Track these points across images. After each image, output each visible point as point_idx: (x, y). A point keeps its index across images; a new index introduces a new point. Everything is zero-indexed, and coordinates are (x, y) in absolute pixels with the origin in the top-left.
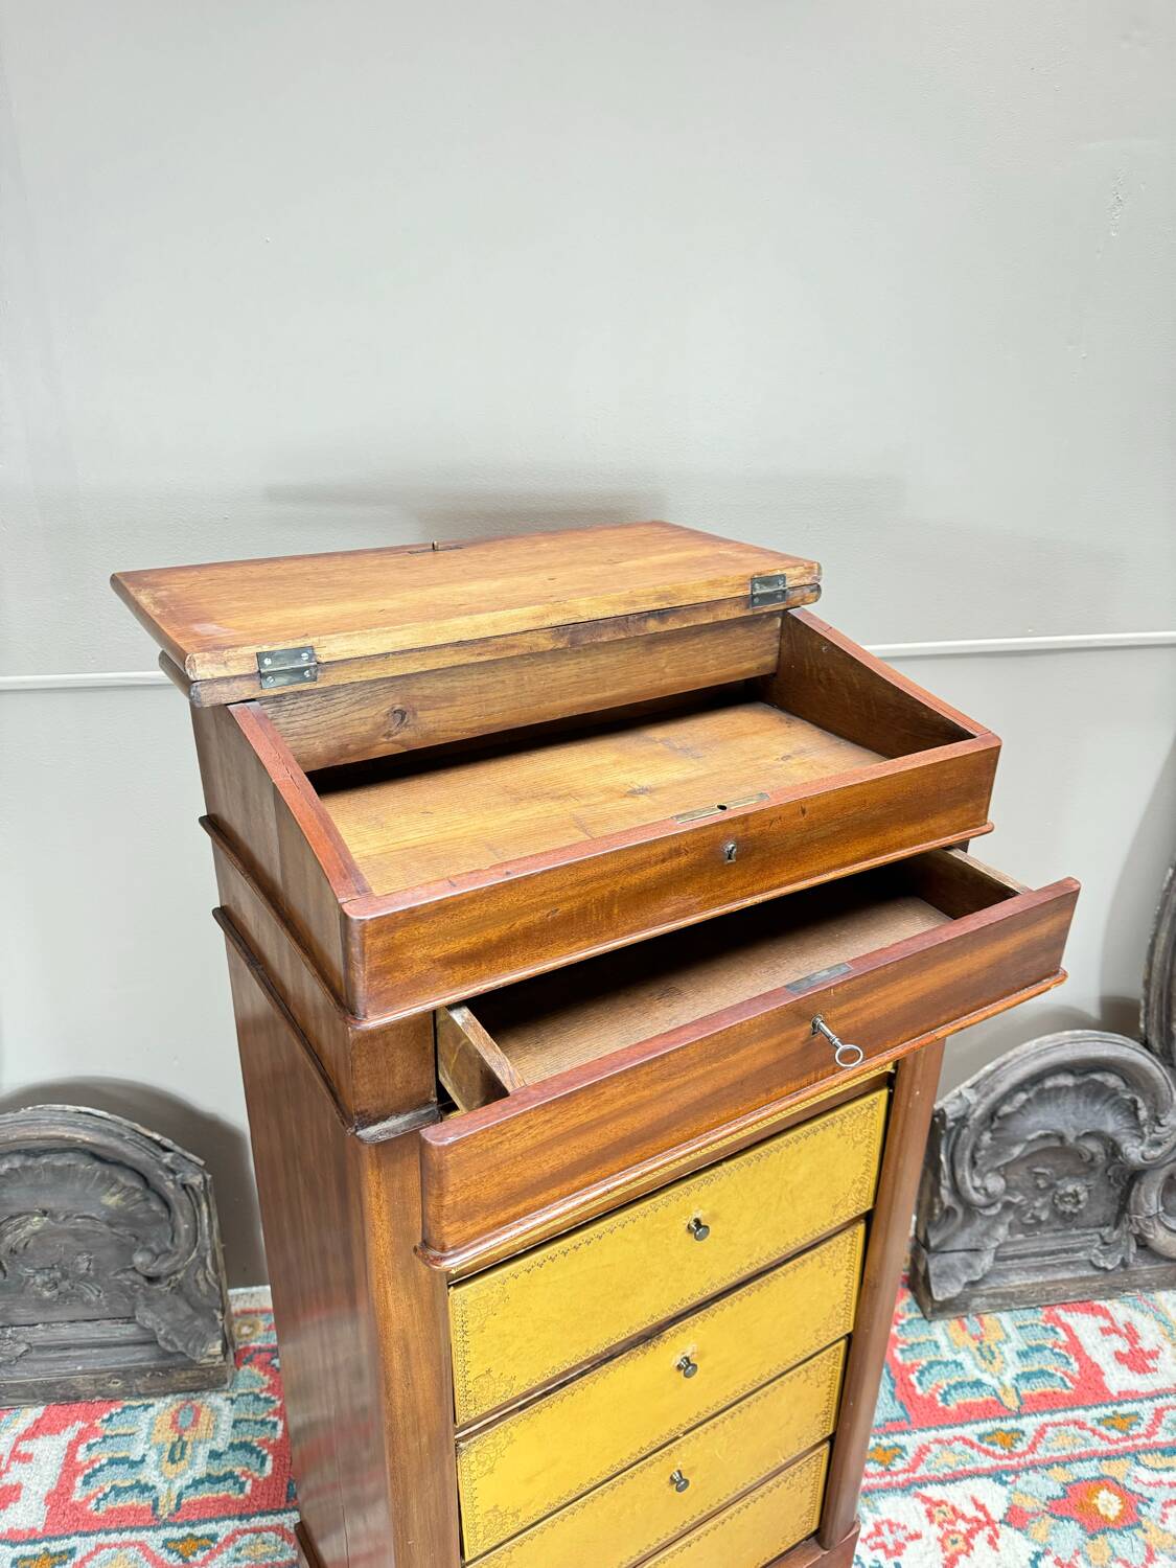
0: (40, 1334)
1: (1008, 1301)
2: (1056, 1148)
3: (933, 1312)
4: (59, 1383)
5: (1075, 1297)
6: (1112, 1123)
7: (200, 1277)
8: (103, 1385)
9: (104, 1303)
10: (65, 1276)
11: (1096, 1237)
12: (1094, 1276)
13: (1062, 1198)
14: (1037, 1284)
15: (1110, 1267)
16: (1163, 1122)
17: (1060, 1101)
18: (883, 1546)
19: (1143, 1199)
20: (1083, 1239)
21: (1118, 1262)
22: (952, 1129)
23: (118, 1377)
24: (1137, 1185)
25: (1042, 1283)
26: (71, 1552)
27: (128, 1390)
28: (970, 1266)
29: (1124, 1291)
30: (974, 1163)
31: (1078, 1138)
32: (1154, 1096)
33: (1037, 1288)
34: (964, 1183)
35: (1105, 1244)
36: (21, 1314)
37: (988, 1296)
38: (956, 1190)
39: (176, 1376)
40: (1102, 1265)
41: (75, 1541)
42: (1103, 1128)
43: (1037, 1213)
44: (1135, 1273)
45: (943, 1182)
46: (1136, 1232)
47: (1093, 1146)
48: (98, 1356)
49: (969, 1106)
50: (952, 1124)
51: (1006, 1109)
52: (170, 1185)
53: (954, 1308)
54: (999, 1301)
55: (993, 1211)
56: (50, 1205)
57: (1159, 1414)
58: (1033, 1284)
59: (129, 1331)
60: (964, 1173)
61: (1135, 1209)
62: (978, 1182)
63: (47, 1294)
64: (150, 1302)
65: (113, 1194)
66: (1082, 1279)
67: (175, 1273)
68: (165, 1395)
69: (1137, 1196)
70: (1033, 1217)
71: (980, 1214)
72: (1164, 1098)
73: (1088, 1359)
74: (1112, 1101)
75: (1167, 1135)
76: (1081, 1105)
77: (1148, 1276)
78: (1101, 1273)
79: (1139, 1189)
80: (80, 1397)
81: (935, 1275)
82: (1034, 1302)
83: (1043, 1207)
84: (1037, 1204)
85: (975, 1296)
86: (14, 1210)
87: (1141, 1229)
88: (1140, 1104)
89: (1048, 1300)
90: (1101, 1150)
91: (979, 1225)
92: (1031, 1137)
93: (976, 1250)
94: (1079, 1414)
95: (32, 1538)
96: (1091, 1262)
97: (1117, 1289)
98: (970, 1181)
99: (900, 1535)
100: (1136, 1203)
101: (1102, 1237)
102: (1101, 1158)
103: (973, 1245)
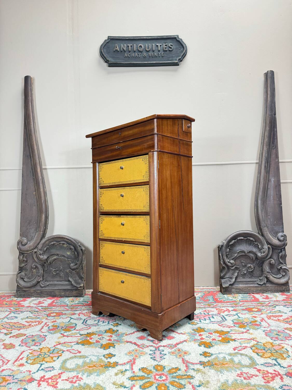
0: (51, 283)
1: (240, 291)
2: (244, 255)
3: (224, 292)
4: (53, 292)
5: (255, 291)
6: (254, 250)
7: (81, 271)
8: (61, 293)
9: (63, 277)
10: (58, 270)
11: (258, 279)
12: (259, 287)
13: (248, 268)
14: (246, 287)
15: (261, 284)
16: (264, 248)
17: (243, 245)
18: (206, 312)
19: (265, 267)
20: (255, 279)
21: (263, 283)
22: (221, 248)
23: (63, 291)
24: (263, 265)
25: (247, 287)
26: (52, 308)
27: (65, 295)
28: (230, 281)
29: (266, 292)
30: (227, 256)
31: (248, 253)
32: (262, 243)
33: (246, 288)
34: (225, 260)
35: (261, 280)
36: (49, 278)
37: (235, 289)
38: (224, 263)
39: (74, 292)
40: (260, 283)
41: (53, 307)
42: (253, 250)
43: (244, 272)
44: (267, 286)
45: (221, 260)
46: (266, 276)
47: (251, 255)
48: (61, 287)
49: (224, 243)
50: (221, 247)
51: (231, 243)
52: (79, 249)
53: (228, 291)
54: (238, 291)
55: (233, 268)
56: (58, 253)
57: (269, 303)
58: (245, 287)
59: (67, 283)
60: (225, 257)
61: (264, 270)
62: (228, 261)
63: (54, 273)
64: (71, 277)
65: (69, 252)
66: (256, 287)
67: (77, 269)
68: (72, 297)
69: (264, 267)
70: (243, 273)
71: (231, 269)
72: (263, 242)
73: (257, 298)
74: (254, 245)
75: (265, 250)
76: (247, 246)
77: (271, 288)
78: (260, 286)
79: (264, 266)
80: (56, 296)
81: (223, 283)
82: (246, 292)
83: (245, 270)
84: (243, 270)
85: (232, 288)
86: (52, 254)
87: (266, 275)
88: (259, 244)
89: (249, 292)
90: (254, 256)
91: (231, 272)
92: (238, 252)
93: (231, 278)
94: (252, 302)
95: (45, 307)
96: (257, 283)
97: (264, 291)
98: (227, 260)
99: (210, 311)
100: (264, 269)
101: (259, 279)
102: (254, 258)
103: (230, 277)
